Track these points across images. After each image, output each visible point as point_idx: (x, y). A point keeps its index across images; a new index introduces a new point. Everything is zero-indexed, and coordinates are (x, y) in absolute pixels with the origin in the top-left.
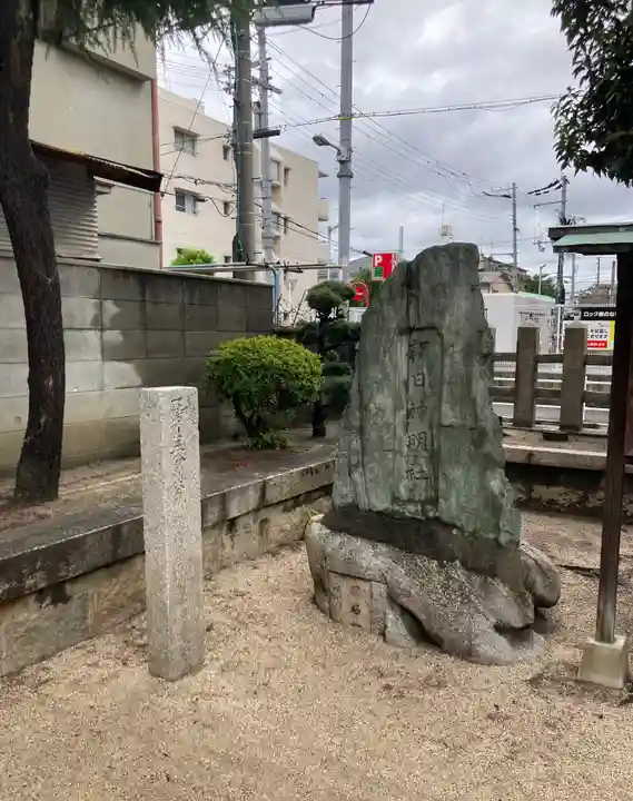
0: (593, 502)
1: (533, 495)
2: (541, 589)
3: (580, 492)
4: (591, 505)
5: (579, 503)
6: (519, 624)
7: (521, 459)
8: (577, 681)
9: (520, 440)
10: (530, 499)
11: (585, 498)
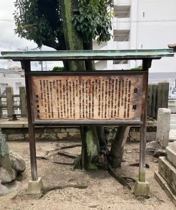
0: (43, 137)
1: (26, 137)
2: (18, 167)
3: (39, 134)
4: (42, 138)
5: (39, 137)
6: (10, 180)
7: (21, 126)
8: (28, 195)
9: (22, 121)
10: (25, 138)
11: (41, 136)
